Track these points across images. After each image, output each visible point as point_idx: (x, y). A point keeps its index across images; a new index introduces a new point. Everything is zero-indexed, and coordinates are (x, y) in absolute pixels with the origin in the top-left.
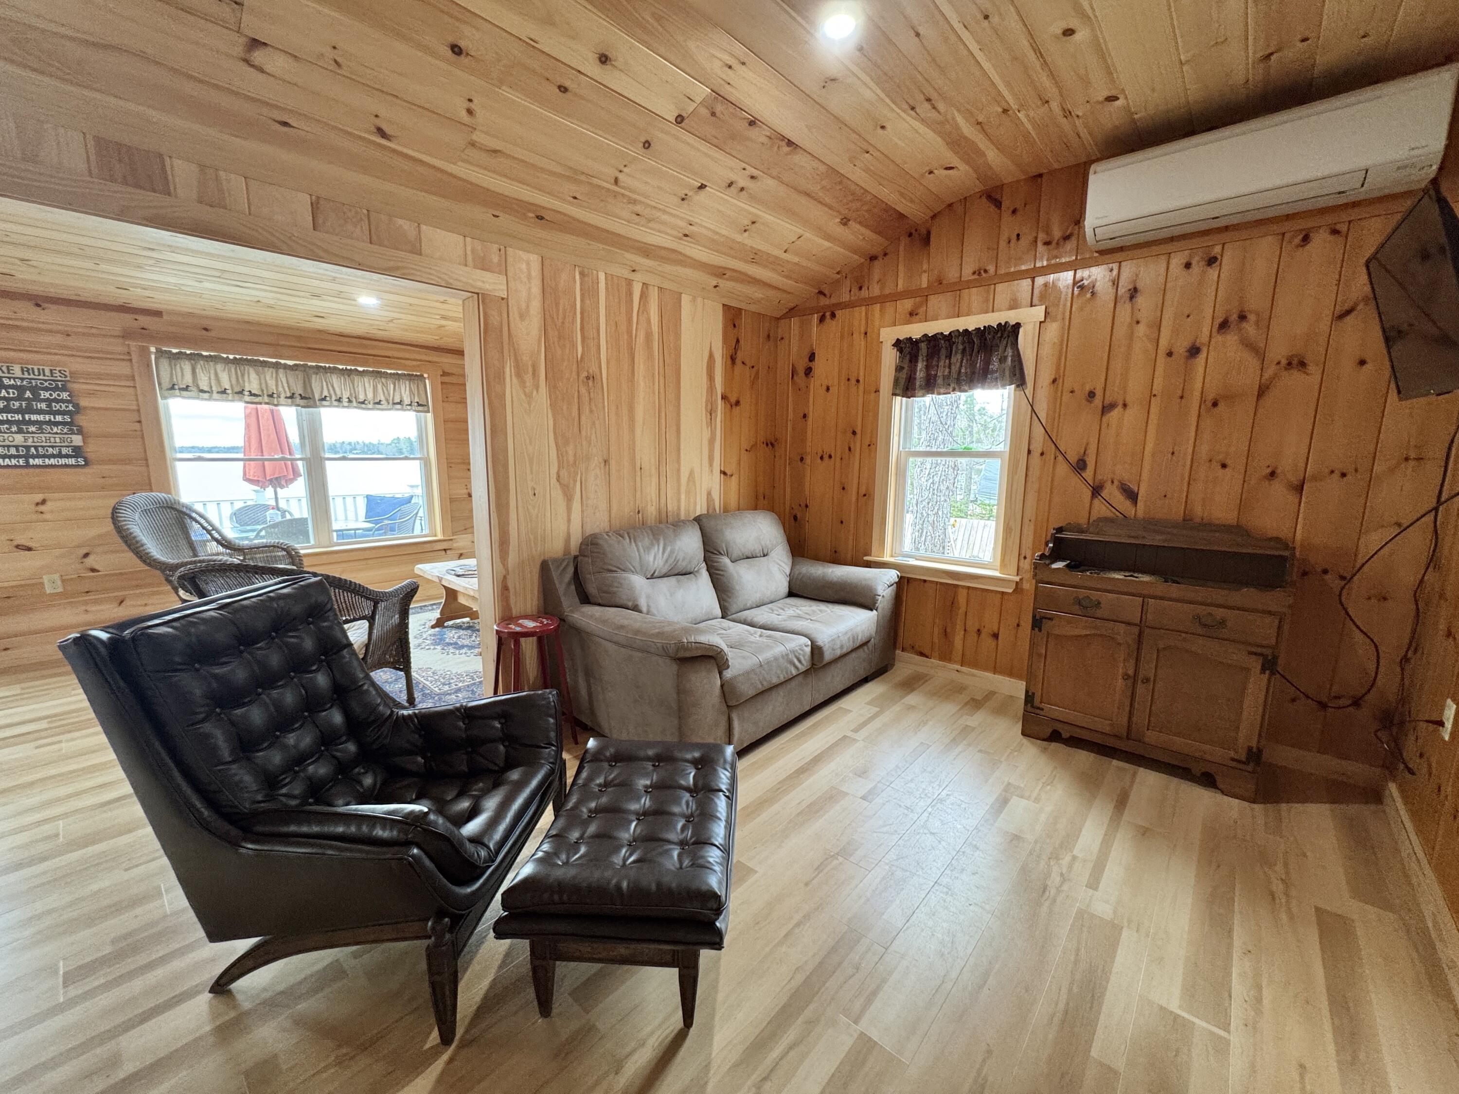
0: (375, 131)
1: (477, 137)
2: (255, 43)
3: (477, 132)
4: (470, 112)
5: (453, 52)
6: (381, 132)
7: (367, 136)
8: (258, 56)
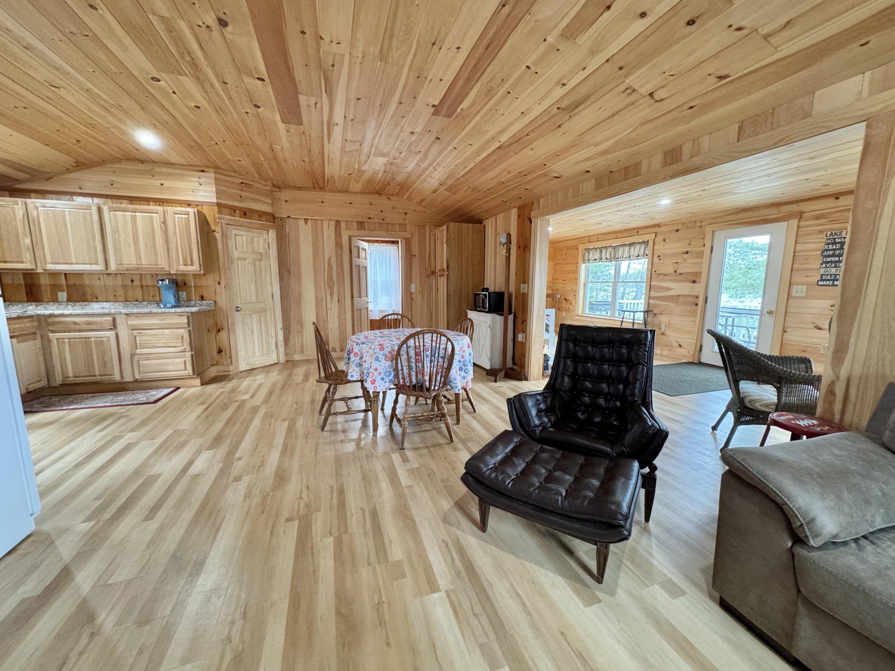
0: (718, 79)
1: (764, 31)
2: (651, 95)
3: (760, 30)
4: (739, 29)
5: (690, 25)
6: (721, 78)
7: (718, 85)
8: (657, 96)
